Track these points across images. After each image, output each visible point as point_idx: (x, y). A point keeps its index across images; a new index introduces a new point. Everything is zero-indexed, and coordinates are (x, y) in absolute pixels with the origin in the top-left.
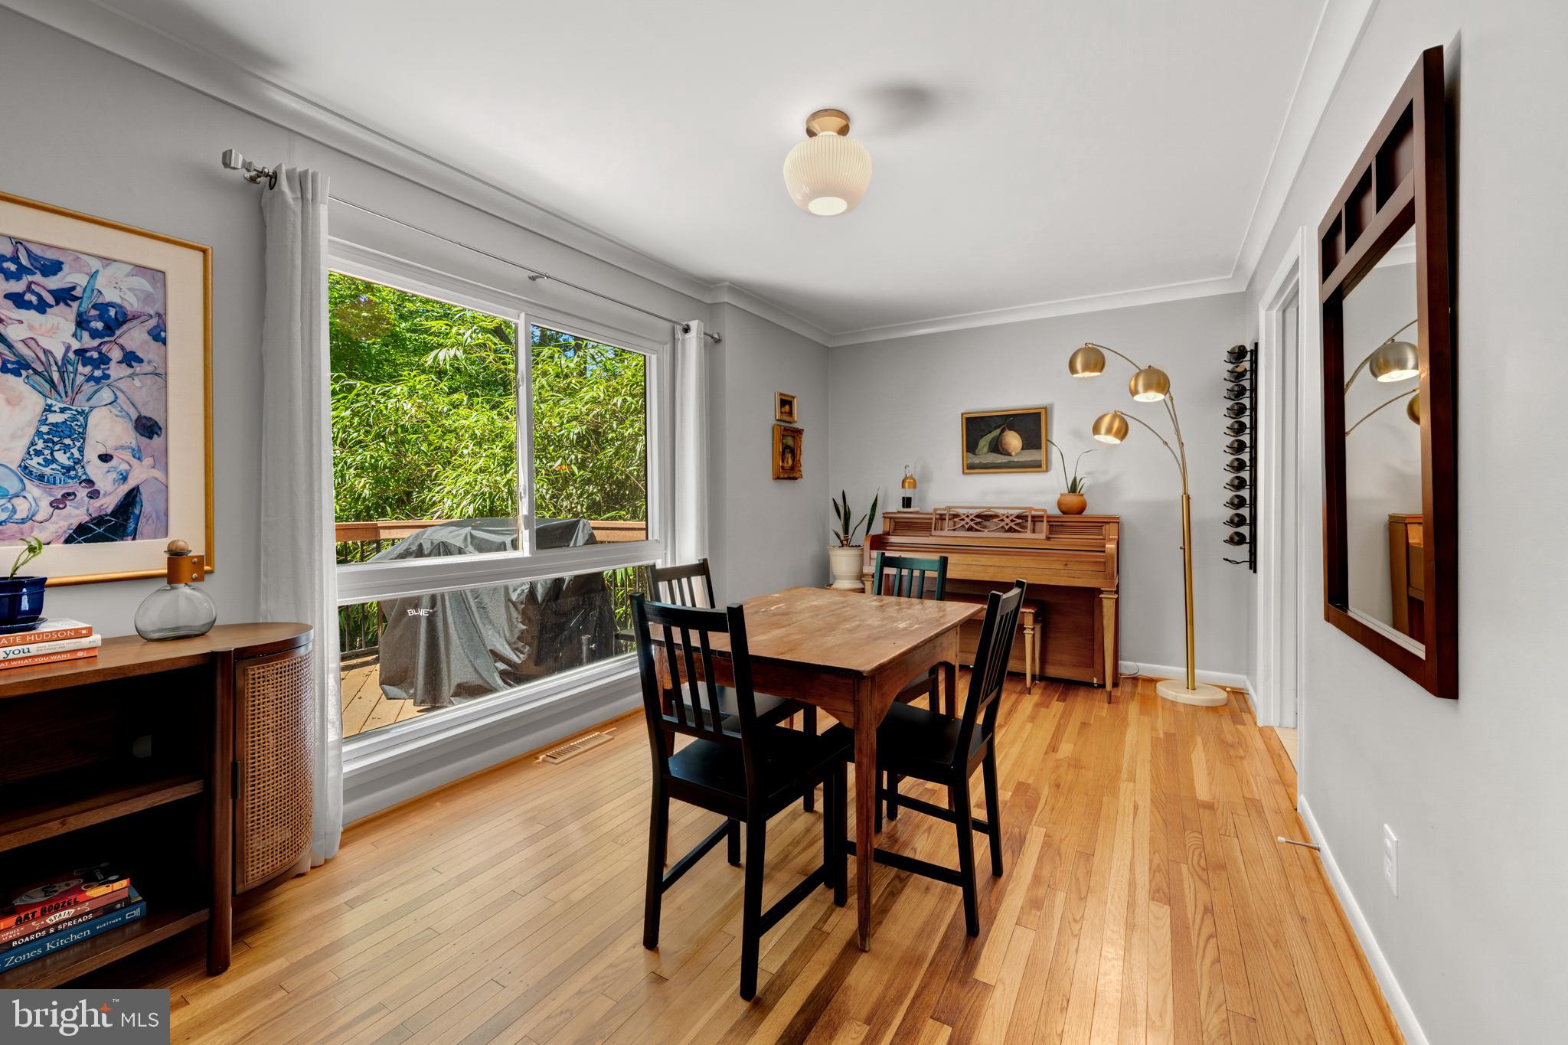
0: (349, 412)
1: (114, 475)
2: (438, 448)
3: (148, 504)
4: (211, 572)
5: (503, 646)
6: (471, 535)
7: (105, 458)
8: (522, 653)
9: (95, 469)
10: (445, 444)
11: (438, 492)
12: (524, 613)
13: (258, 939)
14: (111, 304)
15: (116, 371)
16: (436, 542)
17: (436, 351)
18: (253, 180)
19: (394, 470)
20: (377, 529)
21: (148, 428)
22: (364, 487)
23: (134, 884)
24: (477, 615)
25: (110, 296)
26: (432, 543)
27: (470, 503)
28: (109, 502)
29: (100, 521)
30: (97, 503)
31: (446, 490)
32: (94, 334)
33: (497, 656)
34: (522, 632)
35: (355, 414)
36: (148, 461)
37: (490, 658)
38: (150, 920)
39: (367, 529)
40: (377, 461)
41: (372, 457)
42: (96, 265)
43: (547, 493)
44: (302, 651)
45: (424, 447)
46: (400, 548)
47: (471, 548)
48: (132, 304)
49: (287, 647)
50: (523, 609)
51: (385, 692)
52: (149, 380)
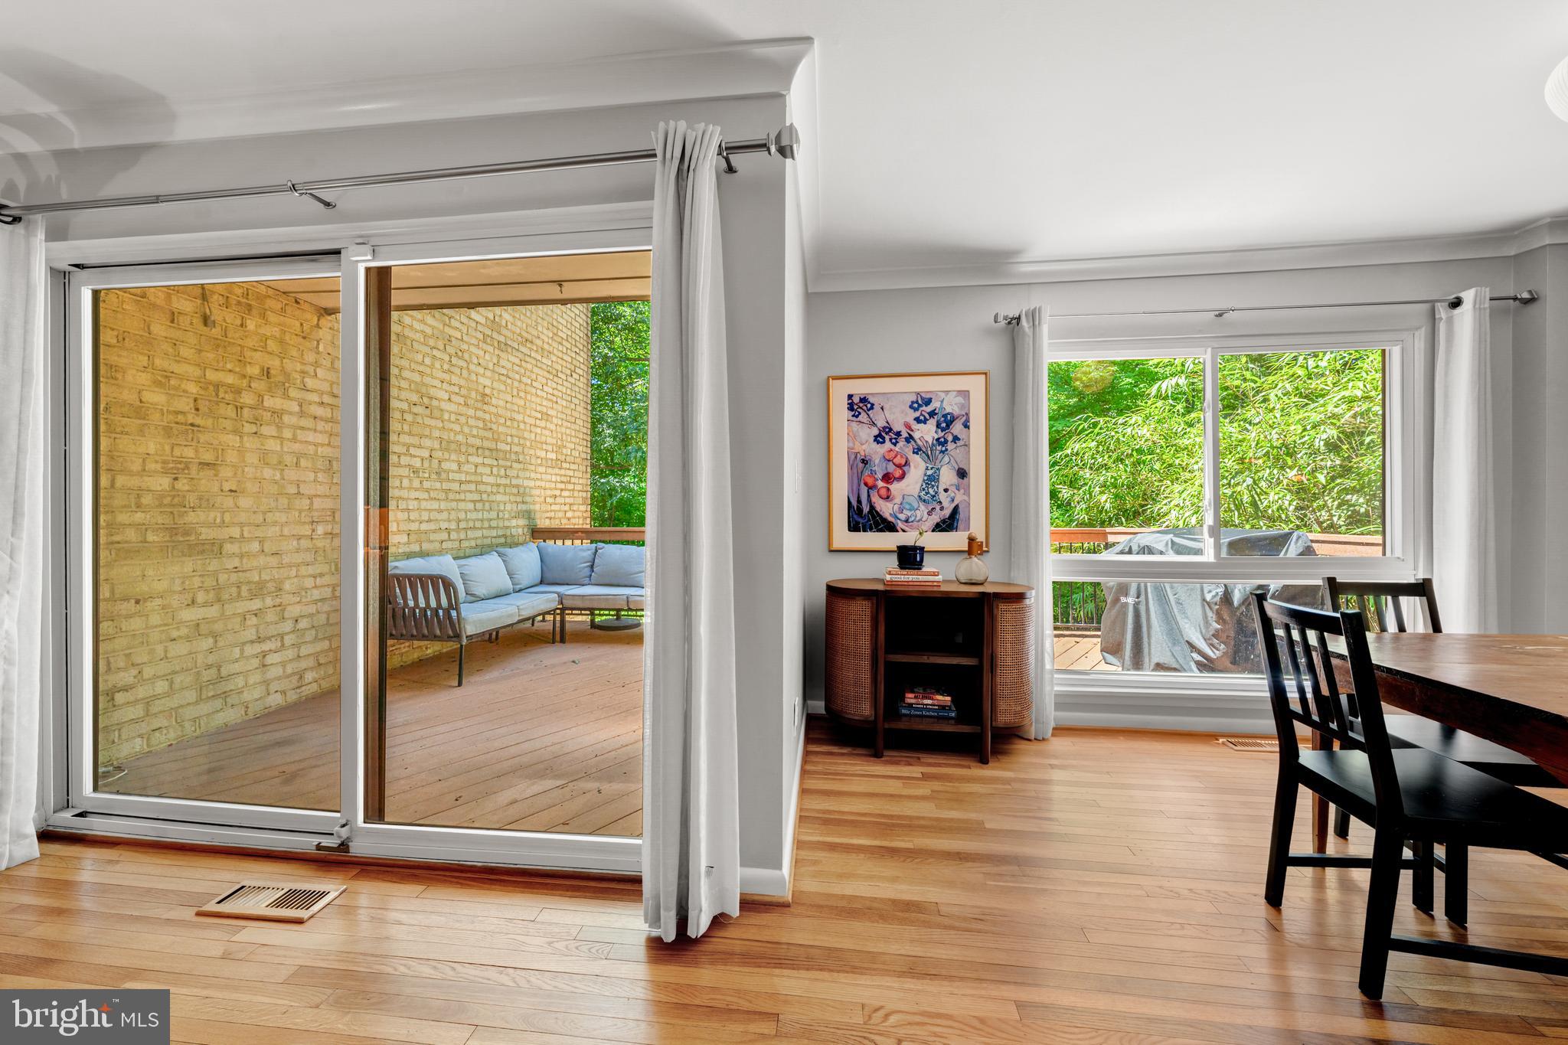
0: (1095, 443)
1: (949, 499)
2: (1170, 465)
3: (962, 515)
4: (988, 551)
5: (1199, 639)
6: (1172, 541)
7: (946, 490)
8: (1217, 650)
9: (942, 496)
10: (1177, 462)
11: (1165, 505)
12: (1218, 613)
13: (1004, 759)
14: (948, 414)
15: (950, 446)
16: (1142, 545)
17: (1160, 382)
18: (1009, 323)
19: (1130, 487)
20: (1105, 534)
21: (962, 474)
22: (1106, 501)
23: (952, 701)
24: (1176, 610)
25: (948, 410)
26: (1139, 546)
27: (1193, 514)
28: (947, 513)
29: (944, 521)
30: (943, 513)
31: (1172, 504)
32: (943, 430)
33: (1192, 647)
34: (1217, 631)
35: (1099, 444)
36: (962, 491)
37: (1187, 648)
38: (959, 720)
39: (1098, 534)
40: (1116, 479)
41: (1112, 477)
42: (943, 395)
43: (1290, 505)
44: (1027, 602)
45: (1157, 466)
46: (1118, 548)
47: (1171, 552)
48: (956, 411)
49: (1019, 597)
50: (1217, 610)
51: (1104, 658)
52: (962, 448)
